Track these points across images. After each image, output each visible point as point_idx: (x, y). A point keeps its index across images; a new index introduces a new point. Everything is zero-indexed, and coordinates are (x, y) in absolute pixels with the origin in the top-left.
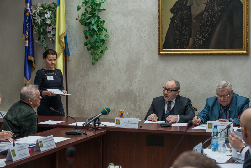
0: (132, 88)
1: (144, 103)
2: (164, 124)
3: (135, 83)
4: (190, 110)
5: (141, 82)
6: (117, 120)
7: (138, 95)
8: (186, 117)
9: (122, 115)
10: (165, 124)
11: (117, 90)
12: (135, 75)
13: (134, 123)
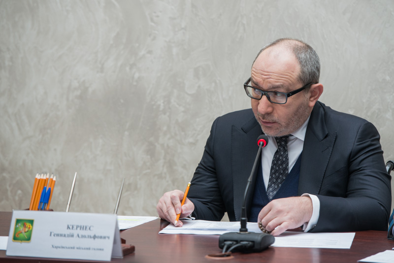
0: (137, 75)
1: (191, 140)
2: (236, 237)
3: (150, 52)
4: (367, 172)
5: (175, 51)
6: (18, 221)
7: (162, 108)
8: (352, 204)
9: (44, 200)
10: (243, 236)
11: (75, 84)
12: (152, 20)
13: (95, 237)
